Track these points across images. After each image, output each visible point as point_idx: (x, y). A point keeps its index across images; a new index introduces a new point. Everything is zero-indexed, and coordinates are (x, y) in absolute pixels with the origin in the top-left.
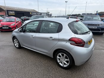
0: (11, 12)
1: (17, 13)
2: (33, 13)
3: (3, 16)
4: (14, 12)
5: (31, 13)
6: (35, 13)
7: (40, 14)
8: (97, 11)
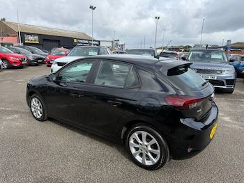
0: (31, 38)
1: (44, 40)
2: (81, 41)
3: (12, 45)
4: (37, 38)
5: (75, 41)
6: (86, 42)
7: (98, 43)
8: (228, 41)
